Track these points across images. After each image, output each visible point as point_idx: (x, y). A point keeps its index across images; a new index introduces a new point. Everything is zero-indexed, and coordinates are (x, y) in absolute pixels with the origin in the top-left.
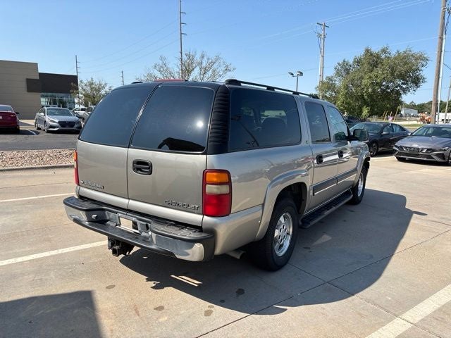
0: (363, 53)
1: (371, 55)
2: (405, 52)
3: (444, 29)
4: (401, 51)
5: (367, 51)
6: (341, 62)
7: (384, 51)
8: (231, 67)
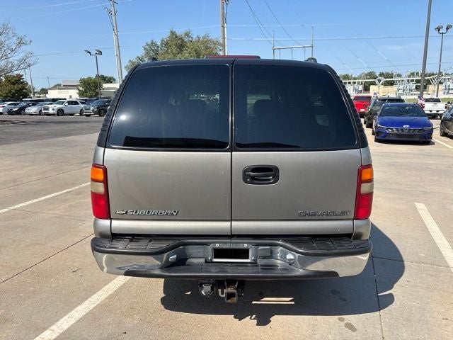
0: (169, 34)
1: (176, 37)
2: (204, 38)
3: (224, 20)
4: (202, 36)
5: (173, 33)
6: (149, 42)
7: (187, 35)
8: (27, 39)
